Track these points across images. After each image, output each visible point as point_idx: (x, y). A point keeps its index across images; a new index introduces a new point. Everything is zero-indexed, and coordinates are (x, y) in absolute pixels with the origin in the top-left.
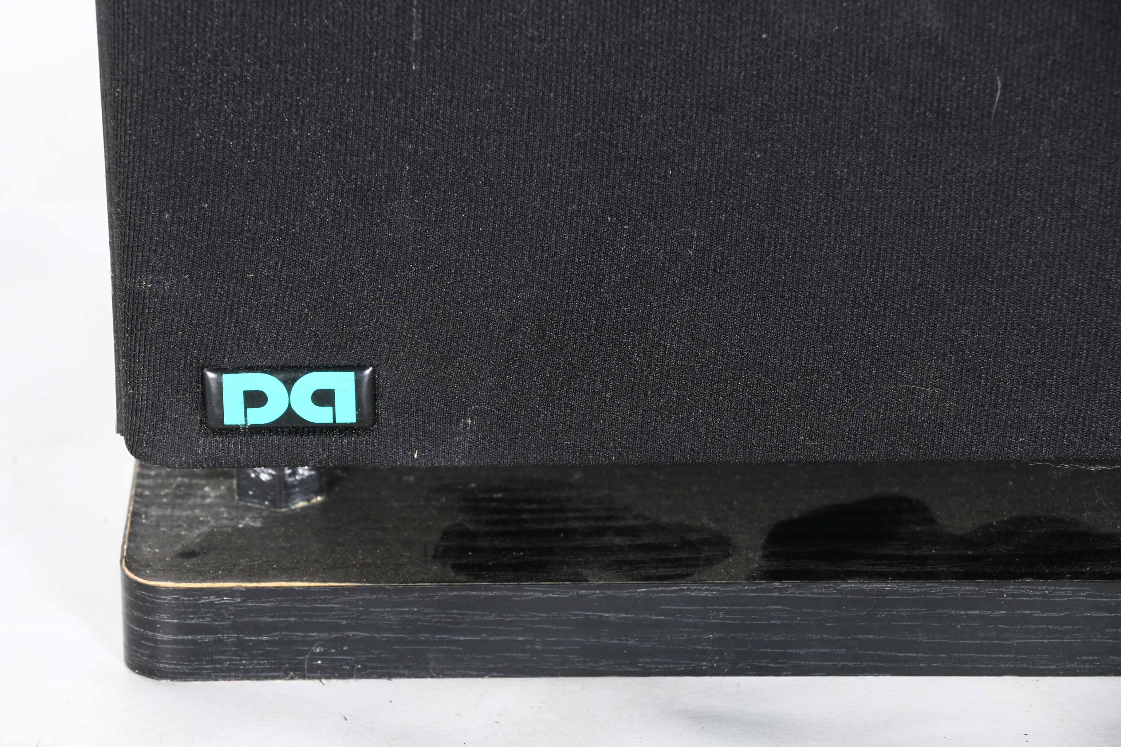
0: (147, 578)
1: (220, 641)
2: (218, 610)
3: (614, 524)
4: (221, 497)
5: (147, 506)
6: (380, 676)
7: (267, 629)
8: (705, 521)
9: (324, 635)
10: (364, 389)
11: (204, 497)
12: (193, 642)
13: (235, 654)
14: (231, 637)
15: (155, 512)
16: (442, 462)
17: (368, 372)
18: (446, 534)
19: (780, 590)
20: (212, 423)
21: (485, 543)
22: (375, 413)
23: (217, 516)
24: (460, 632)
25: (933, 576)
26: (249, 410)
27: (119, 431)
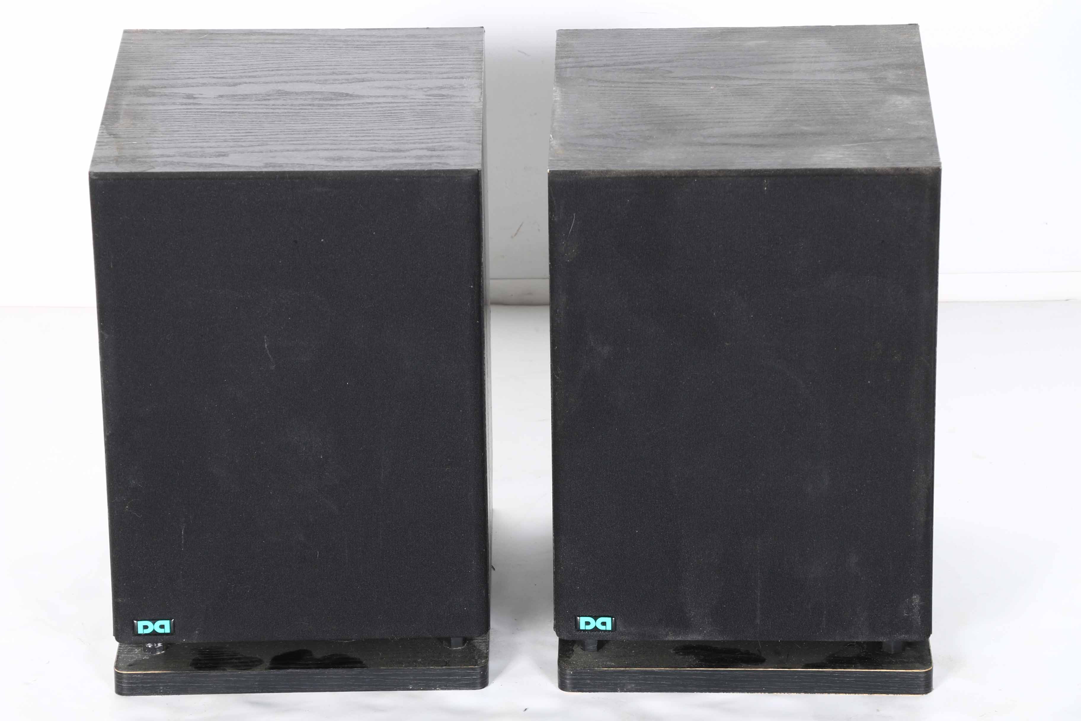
0: (120, 671)
1: (137, 686)
2: (137, 679)
3: (235, 657)
4: (139, 652)
5: (121, 654)
6: (177, 694)
7: (149, 683)
8: (257, 656)
9: (163, 684)
10: (172, 624)
11: (135, 652)
12: (131, 686)
13: (141, 689)
14: (140, 685)
15: (123, 655)
16: (190, 642)
17: (173, 620)
18: (194, 660)
19: (273, 672)
20: (135, 633)
21: (203, 662)
22: (174, 631)
23: (138, 656)
24: (196, 683)
25: (310, 668)
26: (144, 630)
27: (114, 635)
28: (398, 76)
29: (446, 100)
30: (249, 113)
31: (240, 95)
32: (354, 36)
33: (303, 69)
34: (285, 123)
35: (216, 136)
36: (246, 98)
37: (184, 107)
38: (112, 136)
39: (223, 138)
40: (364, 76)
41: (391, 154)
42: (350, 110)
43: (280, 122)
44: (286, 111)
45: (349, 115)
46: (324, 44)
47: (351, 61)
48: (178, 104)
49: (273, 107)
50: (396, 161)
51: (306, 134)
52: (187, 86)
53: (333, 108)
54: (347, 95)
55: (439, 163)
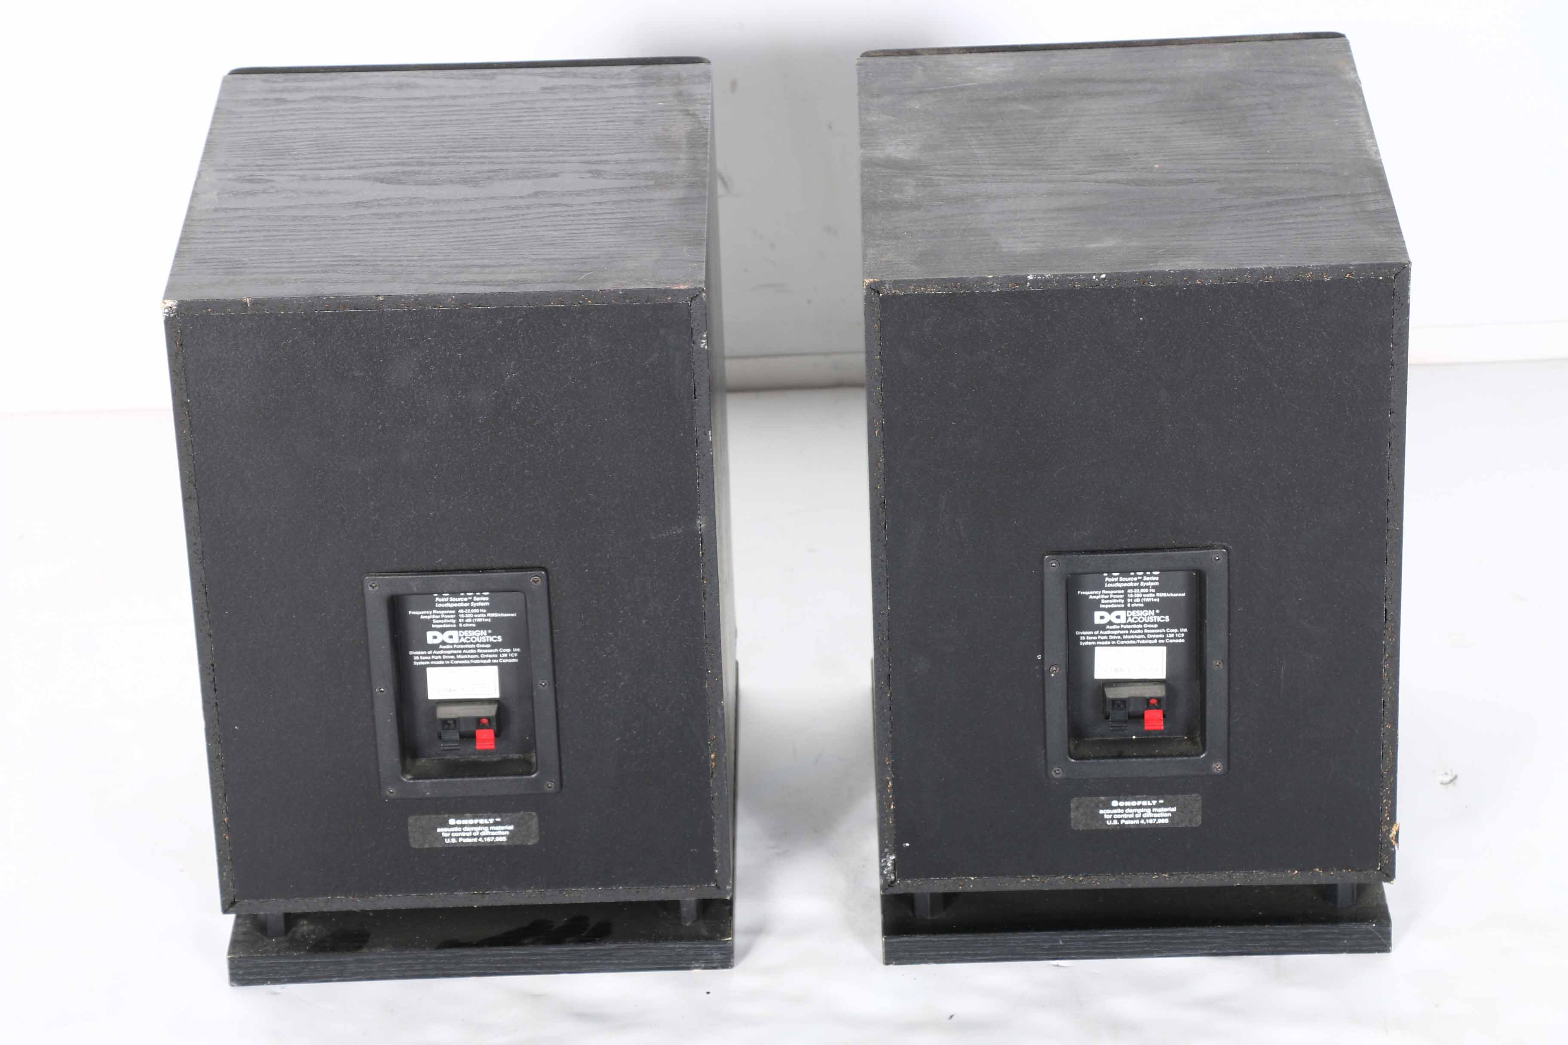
28: (307, 213)
29: (246, 173)
30: (515, 151)
31: (529, 178)
32: (363, 282)
33: (441, 221)
34: (468, 135)
35: (558, 115)
36: (521, 172)
37: (603, 158)
38: (691, 113)
39: (549, 113)
40: (356, 212)
41: (334, 94)
42: (382, 157)
43: (475, 137)
44: (467, 154)
45: (382, 149)
46: (408, 266)
47: (371, 237)
48: (612, 163)
49: (482, 160)
50: (328, 84)
51: (441, 121)
52: (602, 192)
53: (403, 159)
54: (382, 181)
55: (274, 82)
